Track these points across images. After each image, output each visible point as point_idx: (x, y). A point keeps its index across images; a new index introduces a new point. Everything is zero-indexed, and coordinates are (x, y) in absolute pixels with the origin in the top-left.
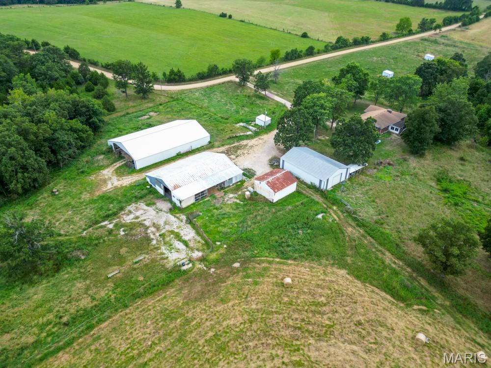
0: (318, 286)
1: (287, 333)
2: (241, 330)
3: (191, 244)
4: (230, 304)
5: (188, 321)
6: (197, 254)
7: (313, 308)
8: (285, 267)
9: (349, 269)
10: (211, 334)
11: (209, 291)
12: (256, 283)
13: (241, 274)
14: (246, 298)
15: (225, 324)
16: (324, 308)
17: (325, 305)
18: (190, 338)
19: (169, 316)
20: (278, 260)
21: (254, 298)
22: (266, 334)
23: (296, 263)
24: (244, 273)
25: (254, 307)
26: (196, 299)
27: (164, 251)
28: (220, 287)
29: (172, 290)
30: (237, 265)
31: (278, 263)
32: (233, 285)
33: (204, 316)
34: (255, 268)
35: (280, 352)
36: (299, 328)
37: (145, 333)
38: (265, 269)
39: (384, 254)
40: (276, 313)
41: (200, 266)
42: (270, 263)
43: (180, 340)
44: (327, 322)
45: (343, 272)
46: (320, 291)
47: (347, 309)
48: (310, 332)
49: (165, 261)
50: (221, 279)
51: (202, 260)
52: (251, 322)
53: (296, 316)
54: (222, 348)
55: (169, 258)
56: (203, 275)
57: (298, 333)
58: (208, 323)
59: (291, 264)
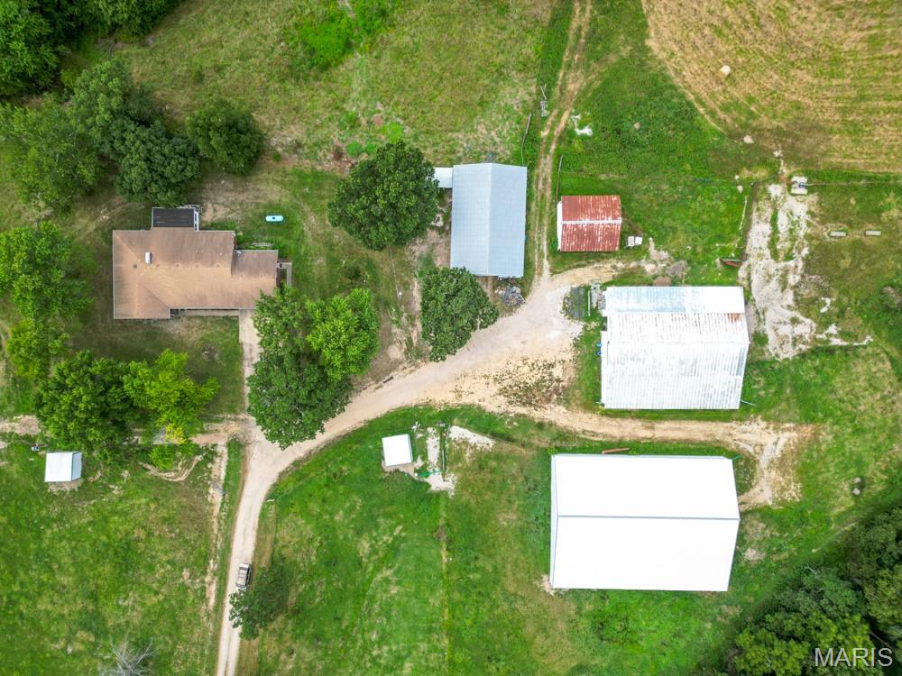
0: (695, 48)
1: (771, 29)
2: (807, 63)
3: (769, 213)
4: (794, 97)
5: (844, 111)
6: (775, 190)
7: (726, 31)
8: (704, 95)
9: (642, 41)
10: (835, 82)
11: (801, 130)
12: (751, 100)
13: (754, 125)
14: (775, 92)
15: (816, 81)
16: (716, 23)
17: (711, 25)
18: (853, 93)
19: (854, 130)
20: (701, 110)
21: (768, 86)
22: (790, 43)
23: (687, 91)
24: (751, 122)
25: (776, 77)
26: (821, 129)
27: (804, 225)
28: (787, 126)
29: (833, 160)
30: (748, 140)
31: (704, 105)
32: (775, 117)
33: (827, 104)
34: (735, 120)
35: (793, 19)
36: (757, 24)
37: (886, 131)
38: (726, 109)
39: (580, 29)
40: (762, 54)
41: (784, 170)
42: (712, 113)
43: (862, 98)
44: (728, 9)
45: (650, 43)
46: (699, 43)
47: (695, 6)
48: (753, 15)
49: (813, 209)
50: (778, 133)
51: (775, 178)
52: (793, 64)
53: (748, 37)
54: (836, 61)
55: (806, 209)
56: (791, 157)
57: (762, 21)
58: (829, 94)
59: (693, 94)
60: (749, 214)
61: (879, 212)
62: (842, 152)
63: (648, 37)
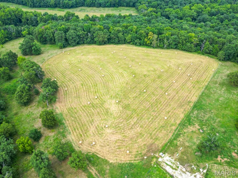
0: (119, 154)
1: (126, 139)
2: (138, 138)
3: (165, 164)
4: (143, 144)
5: (151, 138)
6: (160, 160)
7: (120, 147)
8: (130, 159)
9: (109, 163)
10: (145, 136)
11: (150, 147)
12: (137, 152)
13: (143, 154)
14: (139, 147)
15: (142, 139)
16: (117, 148)
17: (117, 149)
18: (149, 135)
19: (156, 139)
20: (133, 162)
21: (137, 147)
22: (131, 138)
23: (126, 162)
24: (142, 154)
25: (136, 145)
26: (152, 144)
27: (172, 160)
28: (147, 149)
29: (160, 146)
30: (145, 157)
31: (132, 161)
32: (144, 150)
33: (148, 140)
34: (139, 157)
35: (127, 135)
36: (123, 141)
37: (160, 134)
38: (136, 157)
39: (95, 173)
40: (130, 144)
41: (157, 155)
42: (135, 160)
43: (151, 134)
44: (116, 144)
45: (110, 162)
46: (118, 153)
47: (111, 149)
48: (121, 141)
49: (169, 156)
50: (148, 151)
51: (157, 158)
52: (136, 140)
53: (125, 144)
54: (141, 134)
55: (168, 157)
56: (155, 152)
57: (124, 140)
58: (146, 139)
59: (128, 161)
60: (162, 168)
61: (177, 145)
62: (160, 144)
63: (109, 161)
